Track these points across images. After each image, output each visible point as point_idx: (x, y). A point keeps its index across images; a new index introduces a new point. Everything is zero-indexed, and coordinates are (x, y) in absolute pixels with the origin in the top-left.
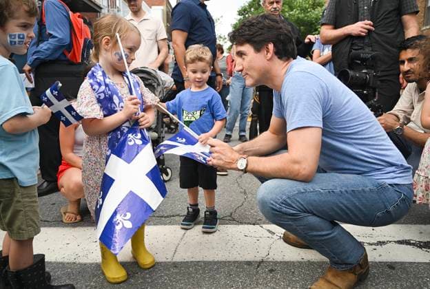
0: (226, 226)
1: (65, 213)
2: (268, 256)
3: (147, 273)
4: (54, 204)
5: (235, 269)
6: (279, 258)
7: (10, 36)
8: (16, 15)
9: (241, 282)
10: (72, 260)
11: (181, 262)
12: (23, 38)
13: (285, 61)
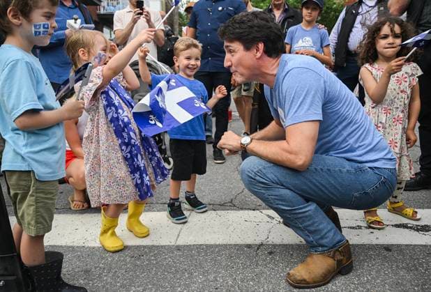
0: (227, 212)
1: (73, 202)
2: (269, 240)
3: (152, 256)
4: (62, 193)
5: (235, 251)
6: (278, 241)
7: (35, 26)
8: (40, 4)
9: (242, 263)
10: (81, 244)
11: (184, 246)
12: (48, 28)
13: (274, 58)
